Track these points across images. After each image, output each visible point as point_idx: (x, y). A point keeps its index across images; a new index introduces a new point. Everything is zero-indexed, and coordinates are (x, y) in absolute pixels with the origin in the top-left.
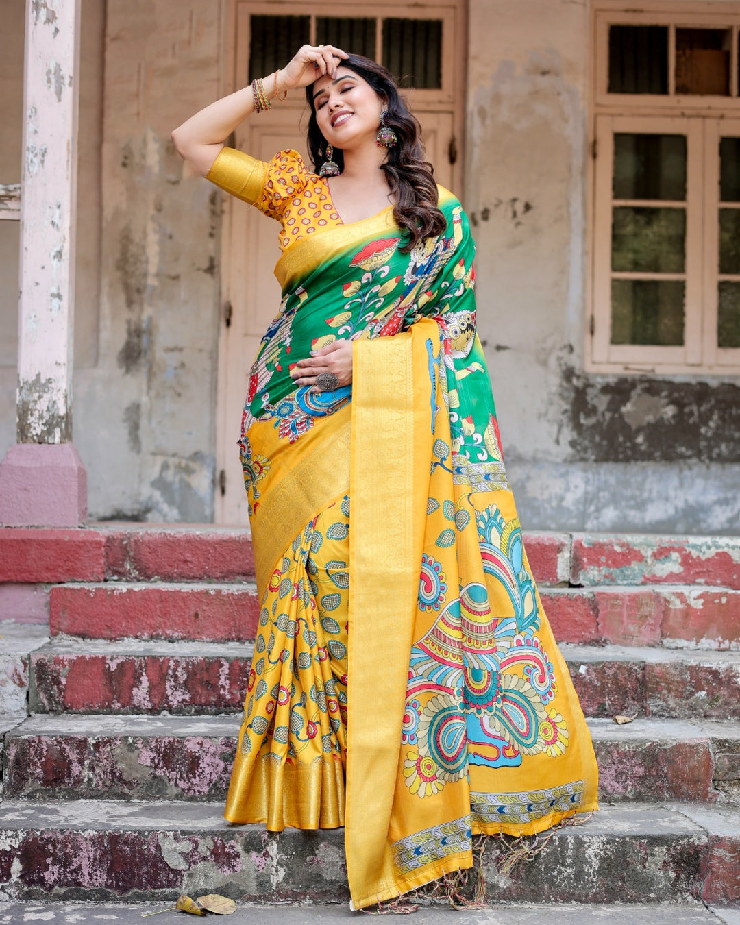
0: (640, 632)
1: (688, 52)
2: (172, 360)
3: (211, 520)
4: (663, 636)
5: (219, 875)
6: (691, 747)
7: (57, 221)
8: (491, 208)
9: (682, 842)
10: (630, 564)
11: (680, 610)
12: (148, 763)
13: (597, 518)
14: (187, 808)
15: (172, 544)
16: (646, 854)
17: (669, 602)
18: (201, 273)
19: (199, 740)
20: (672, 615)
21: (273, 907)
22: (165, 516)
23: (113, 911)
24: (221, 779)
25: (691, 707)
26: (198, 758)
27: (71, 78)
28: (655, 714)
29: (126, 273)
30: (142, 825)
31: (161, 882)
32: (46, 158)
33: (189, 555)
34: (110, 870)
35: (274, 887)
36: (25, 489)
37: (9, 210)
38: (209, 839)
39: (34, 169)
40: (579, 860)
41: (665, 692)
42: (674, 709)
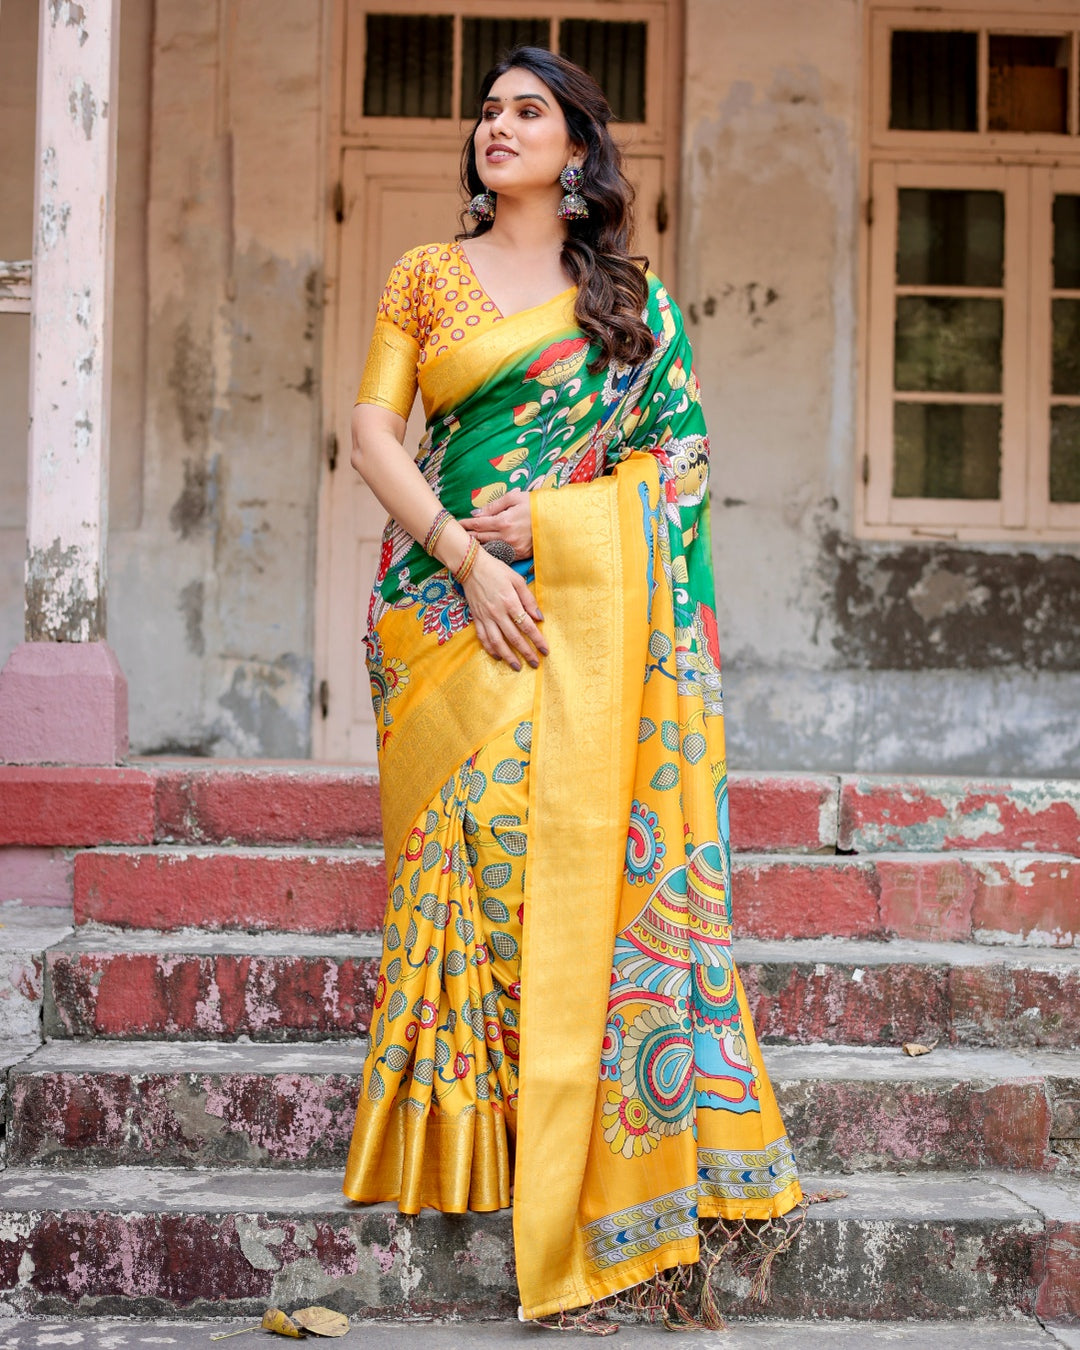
0: (941, 921)
1: (1006, 69)
2: (251, 519)
3: (307, 754)
4: (975, 926)
5: (326, 1279)
6: (1018, 1089)
7: (84, 314)
8: (718, 297)
9: (1006, 1231)
10: (926, 820)
11: (1000, 888)
12: (220, 1113)
13: (873, 752)
14: (278, 1179)
15: (253, 790)
16: (954, 1248)
17: (984, 877)
18: (293, 391)
19: (295, 1078)
20: (988, 895)
21: (404, 1325)
22: (239, 748)
23: (169, 1332)
24: (327, 1136)
25: (1017, 1032)
26: (293, 1106)
27: (106, 105)
28: (963, 1042)
29: (183, 391)
30: (212, 1204)
31: (240, 1288)
32: (70, 223)
33: (277, 805)
34: (165, 1271)
35: (405, 1296)
36: (37, 709)
37: (15, 298)
38: (309, 1225)
39: (52, 238)
40: (855, 1257)
41: (978, 1008)
42: (991, 1035)
